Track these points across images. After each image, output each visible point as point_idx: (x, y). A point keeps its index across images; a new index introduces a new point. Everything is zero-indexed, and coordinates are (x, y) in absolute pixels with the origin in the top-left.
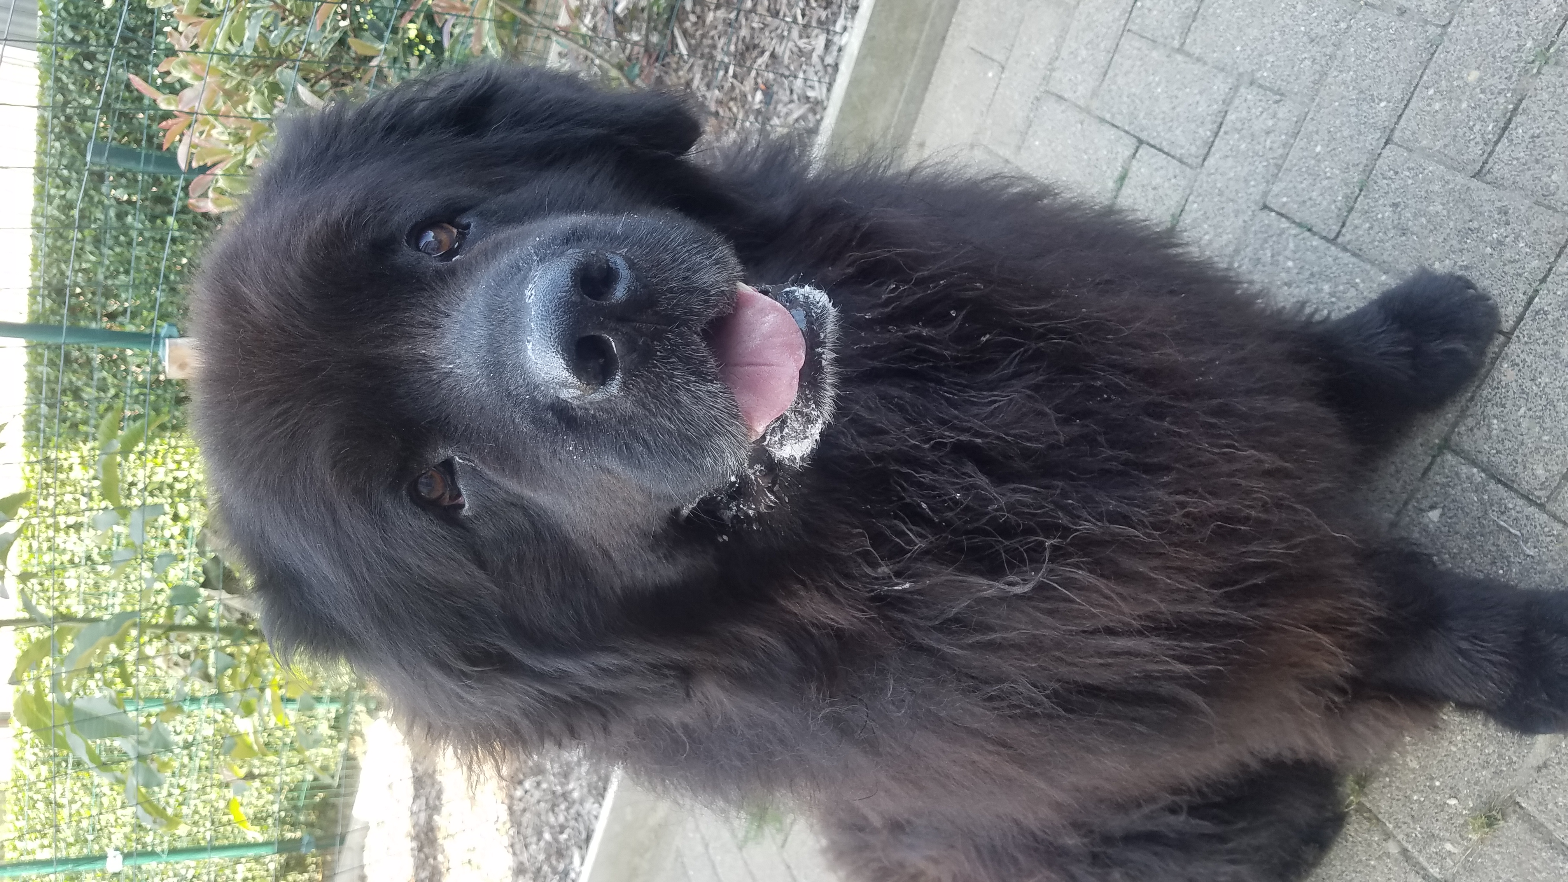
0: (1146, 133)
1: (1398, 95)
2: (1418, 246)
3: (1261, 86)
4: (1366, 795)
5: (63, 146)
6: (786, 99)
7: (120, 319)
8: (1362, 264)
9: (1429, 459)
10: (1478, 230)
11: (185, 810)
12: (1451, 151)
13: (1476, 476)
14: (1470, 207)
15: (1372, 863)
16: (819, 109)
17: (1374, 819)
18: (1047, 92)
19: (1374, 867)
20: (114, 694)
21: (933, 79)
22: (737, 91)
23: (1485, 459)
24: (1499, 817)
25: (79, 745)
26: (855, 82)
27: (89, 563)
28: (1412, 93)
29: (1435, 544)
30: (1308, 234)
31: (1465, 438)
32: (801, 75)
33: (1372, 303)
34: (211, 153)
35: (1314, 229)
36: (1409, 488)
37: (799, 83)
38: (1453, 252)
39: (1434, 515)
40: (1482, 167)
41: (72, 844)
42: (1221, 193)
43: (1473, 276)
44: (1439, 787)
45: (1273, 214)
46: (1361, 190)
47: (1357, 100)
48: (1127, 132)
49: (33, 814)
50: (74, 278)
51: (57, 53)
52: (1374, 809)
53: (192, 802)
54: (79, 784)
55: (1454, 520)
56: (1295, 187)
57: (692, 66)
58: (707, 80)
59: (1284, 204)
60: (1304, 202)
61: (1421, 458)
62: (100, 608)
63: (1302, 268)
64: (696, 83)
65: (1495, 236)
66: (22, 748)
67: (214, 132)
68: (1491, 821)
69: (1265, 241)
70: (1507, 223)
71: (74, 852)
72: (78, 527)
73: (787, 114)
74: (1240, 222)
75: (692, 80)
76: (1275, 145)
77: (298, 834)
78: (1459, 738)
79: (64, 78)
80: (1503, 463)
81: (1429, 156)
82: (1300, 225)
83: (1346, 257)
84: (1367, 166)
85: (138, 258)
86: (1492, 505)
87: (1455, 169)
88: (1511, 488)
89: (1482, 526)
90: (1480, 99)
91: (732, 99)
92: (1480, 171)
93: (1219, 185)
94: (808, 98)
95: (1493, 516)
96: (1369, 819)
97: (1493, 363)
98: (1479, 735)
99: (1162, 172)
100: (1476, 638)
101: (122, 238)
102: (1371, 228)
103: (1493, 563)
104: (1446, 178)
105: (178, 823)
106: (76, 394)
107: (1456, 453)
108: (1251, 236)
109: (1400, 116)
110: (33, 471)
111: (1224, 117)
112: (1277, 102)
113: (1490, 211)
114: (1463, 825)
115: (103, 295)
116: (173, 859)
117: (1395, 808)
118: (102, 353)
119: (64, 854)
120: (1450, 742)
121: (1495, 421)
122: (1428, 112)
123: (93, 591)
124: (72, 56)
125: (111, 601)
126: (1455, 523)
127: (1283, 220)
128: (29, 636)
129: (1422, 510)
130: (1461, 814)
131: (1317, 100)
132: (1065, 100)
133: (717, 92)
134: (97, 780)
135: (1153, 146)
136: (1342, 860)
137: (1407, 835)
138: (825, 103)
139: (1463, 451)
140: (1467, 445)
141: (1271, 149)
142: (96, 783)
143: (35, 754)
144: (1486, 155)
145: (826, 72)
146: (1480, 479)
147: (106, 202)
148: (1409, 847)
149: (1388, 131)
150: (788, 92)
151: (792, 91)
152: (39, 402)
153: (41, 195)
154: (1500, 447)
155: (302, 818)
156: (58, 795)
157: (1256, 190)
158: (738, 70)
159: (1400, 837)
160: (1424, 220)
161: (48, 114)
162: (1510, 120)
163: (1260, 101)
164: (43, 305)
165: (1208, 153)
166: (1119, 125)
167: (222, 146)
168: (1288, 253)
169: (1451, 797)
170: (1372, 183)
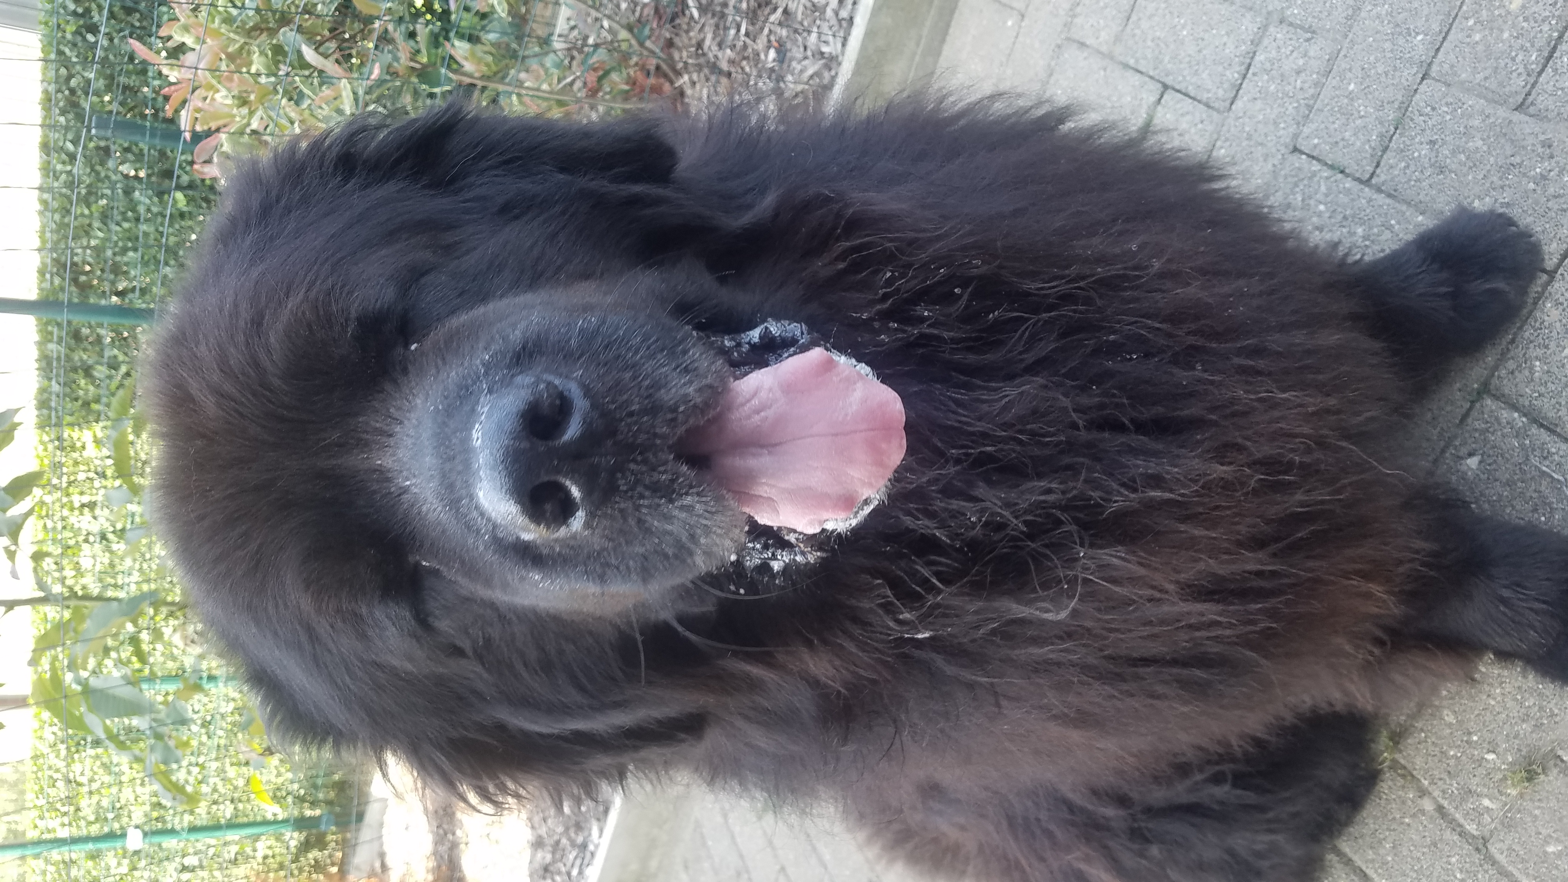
0: (1171, 78)
1: (1436, 27)
2: (1456, 184)
3: (1291, 24)
4: (1400, 751)
5: (67, 121)
6: (799, 56)
7: (131, 296)
8: (1397, 205)
9: (1468, 405)
10: (1520, 165)
11: (205, 789)
12: (1492, 84)
13: (1517, 421)
14: (1512, 141)
15: (1407, 820)
16: (834, 65)
17: (1408, 776)
18: (1068, 39)
19: (1409, 825)
20: (129, 673)
21: (951, 31)
22: (750, 50)
23: (1527, 403)
24: (1540, 770)
25: (96, 724)
26: (870, 34)
27: (104, 542)
28: (1451, 25)
29: (1473, 493)
30: (1340, 176)
31: (1505, 382)
32: (815, 29)
33: (1409, 244)
34: (215, 117)
35: (1347, 171)
36: (1447, 435)
37: (813, 38)
38: (1494, 189)
39: (1473, 462)
40: (1524, 100)
41: (92, 823)
42: (1249, 137)
43: (1515, 213)
44: (1476, 742)
45: (1304, 157)
46: (1396, 129)
47: (1392, 34)
48: (1151, 77)
49: (52, 792)
50: (83, 254)
51: (59, 26)
52: (1409, 766)
53: (212, 781)
54: (98, 763)
55: (1494, 466)
56: (1327, 128)
57: (703, 25)
58: (718, 39)
59: (1315, 146)
60: (1337, 143)
61: (1459, 403)
62: (115, 586)
63: (1334, 211)
64: (708, 43)
65: (1538, 170)
66: (42, 728)
67: (218, 96)
68: (1530, 776)
69: (1296, 185)
70: (1552, 157)
71: (95, 830)
72: (92, 506)
73: (802, 71)
74: (1270, 166)
75: (703, 40)
76: (1306, 85)
77: (318, 812)
78: (1498, 691)
79: (67, 51)
80: (1546, 407)
81: (1468, 90)
82: (1332, 167)
83: (1381, 199)
84: (1403, 103)
85: (146, 234)
86: (1534, 450)
87: (1496, 102)
88: (1552, 432)
89: (1523, 472)
90: (1522, 28)
91: (744, 58)
92: (1522, 104)
93: (1247, 129)
94: (822, 53)
95: (1535, 461)
96: (1403, 776)
97: (1535, 303)
98: (1519, 688)
99: (1188, 118)
100: (1518, 585)
101: (130, 214)
102: (1407, 167)
103: (1535, 510)
104: (1487, 113)
105: (199, 801)
106: (88, 371)
107: (1496, 398)
108: (1281, 180)
109: (1438, 50)
110: (46, 450)
111: (1252, 58)
112: (1308, 40)
113: (1533, 145)
114: (1501, 780)
115: (112, 272)
116: (193, 837)
117: (1430, 764)
118: (112, 331)
119: (84, 832)
120: (1489, 696)
121: (1538, 363)
122: (1468, 44)
123: (109, 570)
124: (74, 28)
125: (127, 580)
126: (1495, 470)
127: (1314, 162)
128: (45, 615)
129: (1462, 458)
130: (1499, 769)
131: (1351, 35)
132: (1087, 46)
133: (728, 51)
134: (115, 759)
135: (1178, 91)
136: (1376, 818)
137: (1444, 792)
138: (840, 58)
139: (1503, 395)
140: (1508, 388)
141: (1301, 89)
142: (115, 762)
143: (54, 733)
144: (1529, 86)
145: (841, 26)
146: (1521, 424)
147: (114, 178)
148: (1445, 804)
149: (1425, 65)
150: (802, 49)
151: (805, 48)
152: (50, 379)
153: (47, 170)
154: (1543, 390)
155: (321, 796)
156: (78, 773)
157: (1285, 133)
158: (751, 28)
159: (1436, 793)
160: (1463, 157)
161: (52, 88)
162: (1554, 49)
163: (1291, 39)
164: (52, 283)
165: (1236, 96)
166: (1144, 70)
167: (226, 110)
168: (1319, 196)
169: (1489, 751)
170: (1407, 120)
